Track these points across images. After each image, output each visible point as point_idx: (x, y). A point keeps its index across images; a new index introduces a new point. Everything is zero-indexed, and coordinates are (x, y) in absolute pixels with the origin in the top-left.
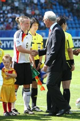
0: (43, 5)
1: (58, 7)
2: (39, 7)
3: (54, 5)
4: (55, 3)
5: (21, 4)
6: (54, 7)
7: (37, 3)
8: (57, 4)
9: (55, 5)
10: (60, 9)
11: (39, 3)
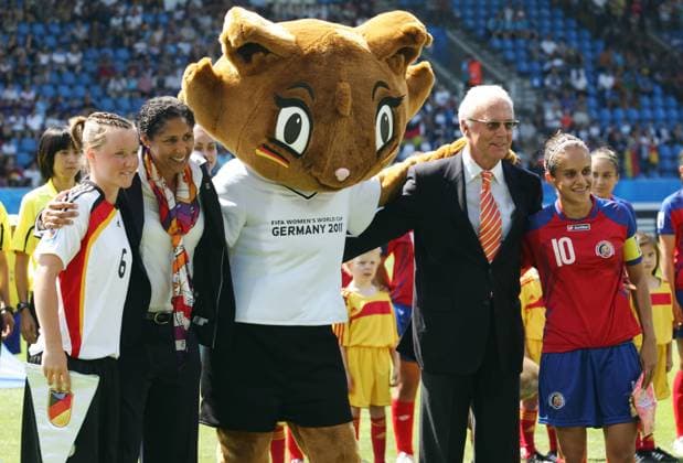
0: (608, 94)
1: (659, 101)
2: (593, 102)
3: (644, 93)
4: (649, 86)
5: (528, 93)
6: (645, 101)
7: (587, 88)
8: (658, 90)
9: (651, 94)
10: (666, 108)
11: (592, 90)
